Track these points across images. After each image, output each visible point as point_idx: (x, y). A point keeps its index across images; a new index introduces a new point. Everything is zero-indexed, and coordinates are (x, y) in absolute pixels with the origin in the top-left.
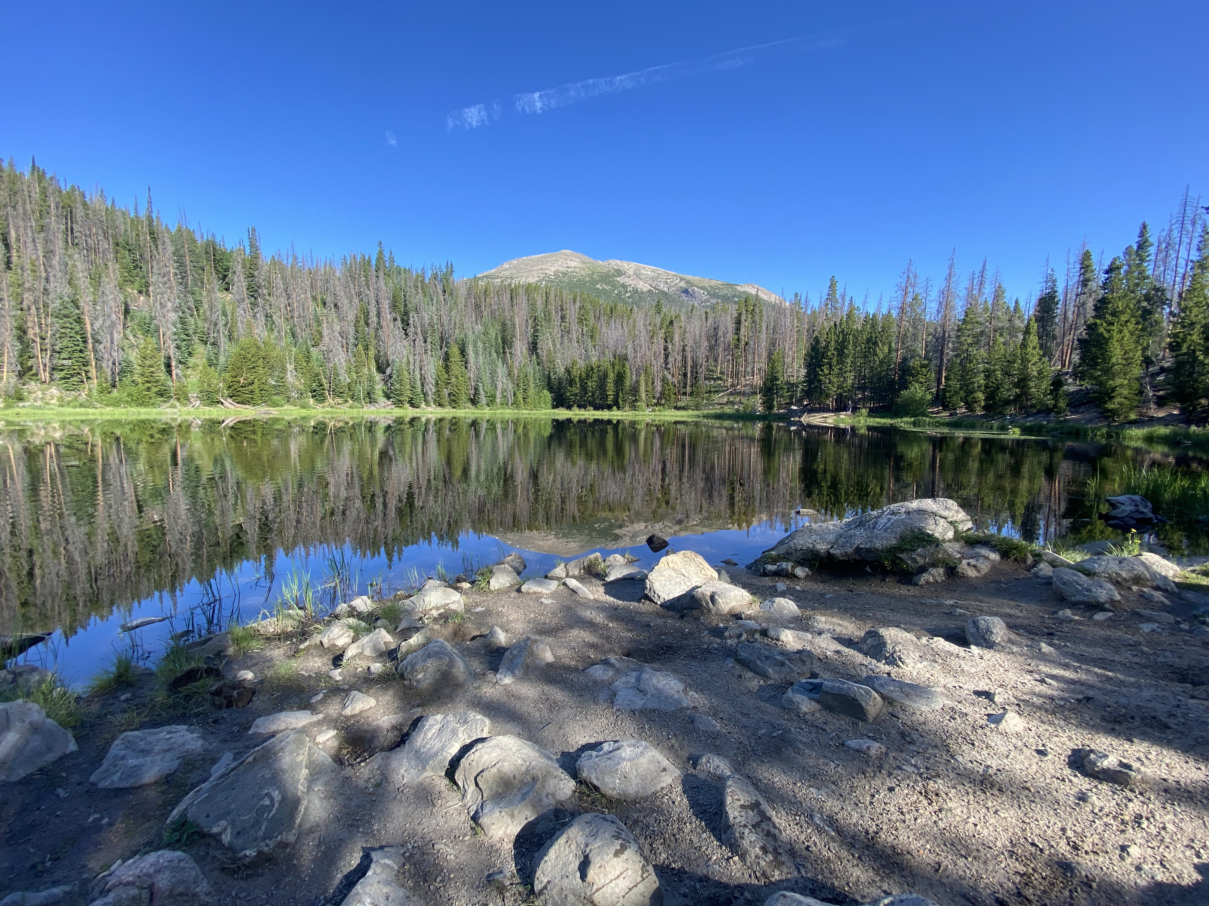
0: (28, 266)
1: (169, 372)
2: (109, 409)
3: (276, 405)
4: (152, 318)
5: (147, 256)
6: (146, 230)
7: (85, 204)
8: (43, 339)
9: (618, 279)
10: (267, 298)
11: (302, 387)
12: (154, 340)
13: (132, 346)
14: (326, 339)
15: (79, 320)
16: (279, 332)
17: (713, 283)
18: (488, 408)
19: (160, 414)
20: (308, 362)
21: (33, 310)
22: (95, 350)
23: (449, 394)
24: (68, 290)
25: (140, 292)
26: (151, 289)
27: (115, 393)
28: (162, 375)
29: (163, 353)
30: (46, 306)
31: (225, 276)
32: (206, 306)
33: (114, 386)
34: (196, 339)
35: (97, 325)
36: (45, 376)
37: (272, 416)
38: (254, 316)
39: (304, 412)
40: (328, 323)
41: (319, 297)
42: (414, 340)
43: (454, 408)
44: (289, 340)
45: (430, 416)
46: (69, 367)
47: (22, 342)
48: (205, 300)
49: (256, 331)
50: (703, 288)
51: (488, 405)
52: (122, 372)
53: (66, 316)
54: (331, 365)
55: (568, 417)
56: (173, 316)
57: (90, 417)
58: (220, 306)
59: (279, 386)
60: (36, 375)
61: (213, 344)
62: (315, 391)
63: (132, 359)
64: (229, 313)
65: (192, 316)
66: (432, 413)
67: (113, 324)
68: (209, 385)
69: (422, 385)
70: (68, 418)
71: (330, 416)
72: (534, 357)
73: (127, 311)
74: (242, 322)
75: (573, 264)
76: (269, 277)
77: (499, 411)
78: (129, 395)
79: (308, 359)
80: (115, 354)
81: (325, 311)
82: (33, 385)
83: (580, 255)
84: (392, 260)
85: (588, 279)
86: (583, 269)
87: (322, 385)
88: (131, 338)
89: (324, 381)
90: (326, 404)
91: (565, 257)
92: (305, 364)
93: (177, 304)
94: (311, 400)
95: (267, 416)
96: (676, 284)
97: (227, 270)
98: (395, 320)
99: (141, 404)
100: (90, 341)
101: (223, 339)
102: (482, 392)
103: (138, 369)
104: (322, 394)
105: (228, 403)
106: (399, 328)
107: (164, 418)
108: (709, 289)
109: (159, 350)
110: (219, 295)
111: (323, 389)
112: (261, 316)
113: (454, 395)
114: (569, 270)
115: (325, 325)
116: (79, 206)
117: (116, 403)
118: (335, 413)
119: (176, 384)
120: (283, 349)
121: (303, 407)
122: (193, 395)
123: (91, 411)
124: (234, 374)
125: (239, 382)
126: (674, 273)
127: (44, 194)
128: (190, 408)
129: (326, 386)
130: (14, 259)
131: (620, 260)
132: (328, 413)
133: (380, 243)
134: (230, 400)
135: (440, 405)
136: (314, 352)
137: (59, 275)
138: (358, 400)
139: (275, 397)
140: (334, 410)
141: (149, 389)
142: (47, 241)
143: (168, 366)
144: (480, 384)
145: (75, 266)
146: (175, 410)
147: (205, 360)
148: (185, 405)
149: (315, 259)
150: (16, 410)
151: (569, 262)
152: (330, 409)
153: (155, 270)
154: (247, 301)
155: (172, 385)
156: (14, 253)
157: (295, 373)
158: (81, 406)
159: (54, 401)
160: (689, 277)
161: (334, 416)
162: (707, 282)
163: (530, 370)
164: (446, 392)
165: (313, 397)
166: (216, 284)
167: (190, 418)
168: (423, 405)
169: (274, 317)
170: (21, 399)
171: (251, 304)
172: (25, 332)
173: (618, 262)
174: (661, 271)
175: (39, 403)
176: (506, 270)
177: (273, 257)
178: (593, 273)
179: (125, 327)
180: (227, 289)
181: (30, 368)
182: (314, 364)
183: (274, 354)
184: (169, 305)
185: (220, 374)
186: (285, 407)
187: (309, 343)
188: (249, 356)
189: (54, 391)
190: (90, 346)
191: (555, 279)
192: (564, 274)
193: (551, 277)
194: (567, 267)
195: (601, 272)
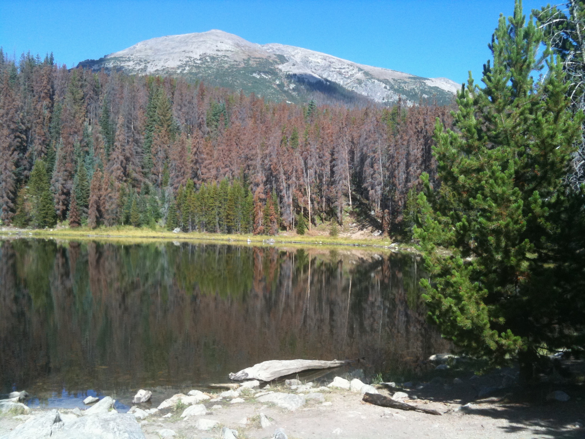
9: (280, 67)
50: (386, 82)
75: (224, 47)
83: (234, 36)
85: (242, 65)
86: (237, 53)
91: (216, 38)
96: (352, 75)
108: (392, 81)
114: (220, 54)
126: (349, 62)
151: (219, 44)
160: (367, 68)
162: (390, 74)
173: (281, 46)
174: (334, 59)
176: (141, 51)
178: (249, 59)
191: (201, 64)
192: (213, 58)
193: (196, 61)
194: (218, 50)
195: (259, 58)
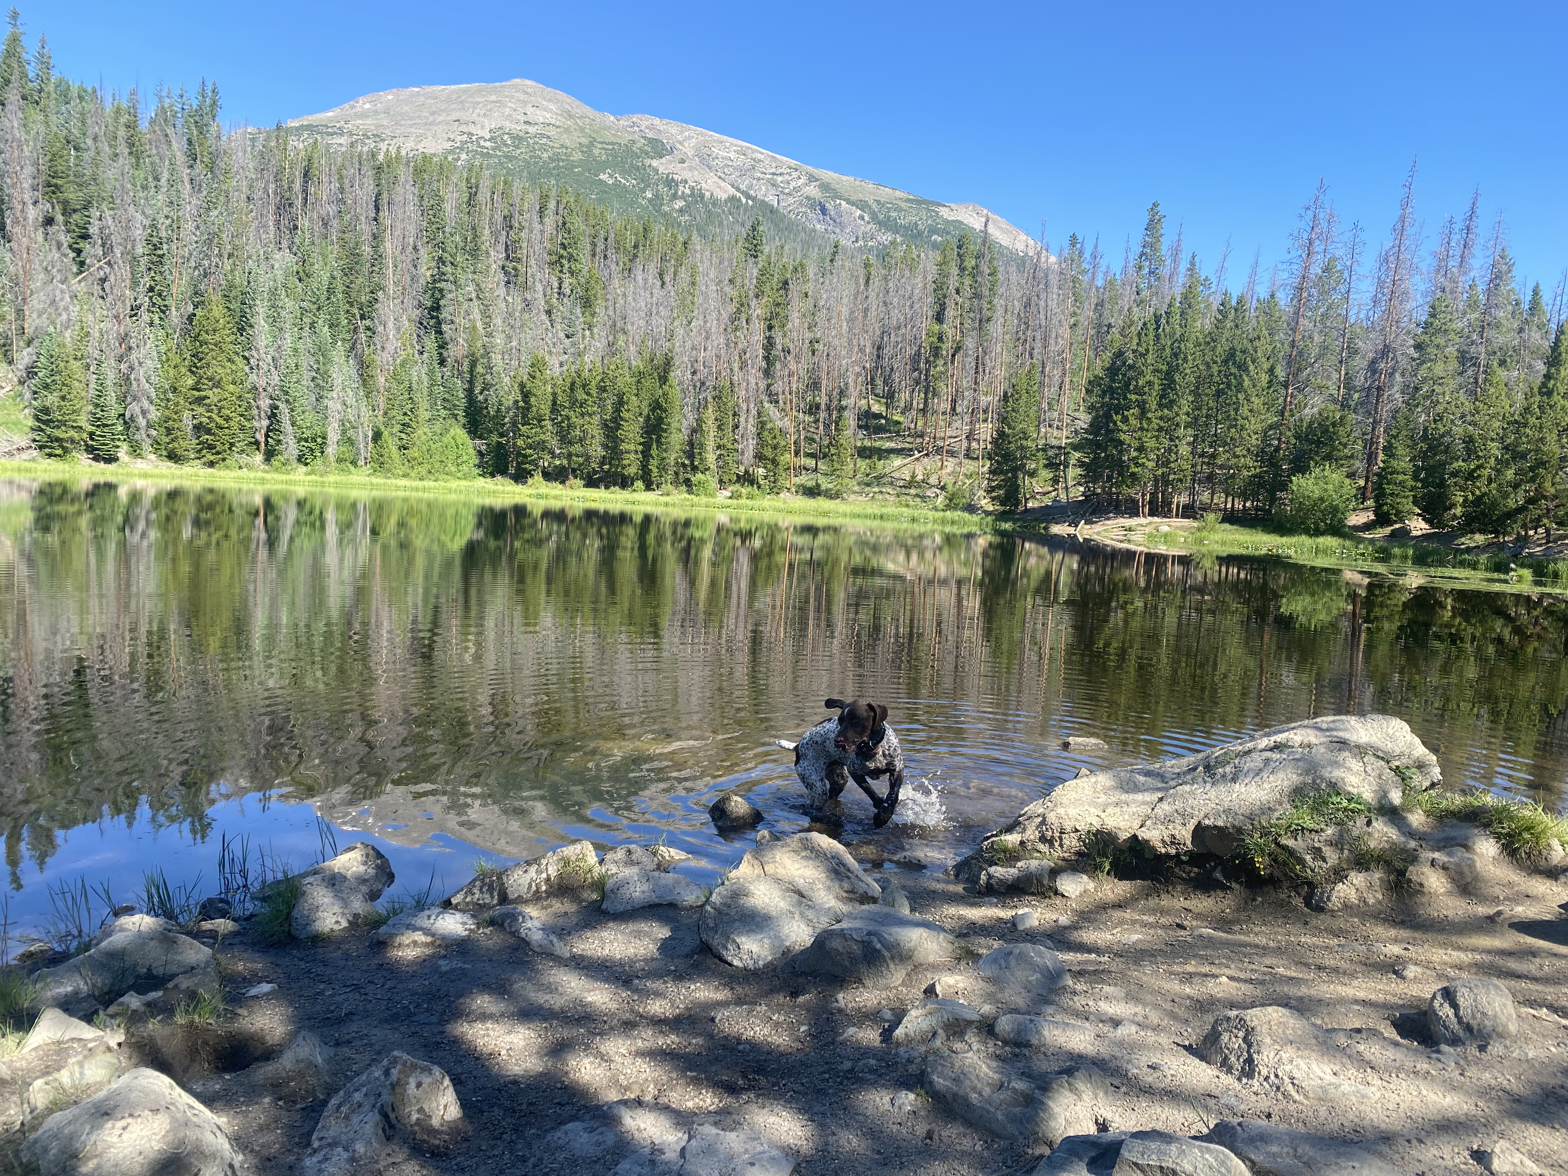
9: (655, 163)
17: (885, 194)
18: (303, 469)
23: (198, 428)
42: (103, 280)
43: (211, 464)
45: (140, 483)
50: (862, 205)
51: (300, 459)
55: (519, 500)
66: (145, 476)
69: (122, 400)
72: (430, 343)
75: (540, 116)
77: (331, 478)
83: (561, 95)
84: (45, 64)
85: (577, 156)
86: (567, 130)
91: (522, 97)
96: (797, 189)
98: (49, 221)
102: (287, 426)
106: (59, 246)
108: (875, 206)
113: (209, 432)
114: (532, 130)
126: (793, 162)
131: (661, 117)
133: (15, 16)
135: (173, 457)
144: (282, 406)
151: (530, 110)
160: (827, 175)
162: (869, 191)
163: (419, 374)
164: (187, 421)
168: (123, 453)
173: (657, 121)
174: (761, 153)
176: (364, 115)
178: (591, 144)
191: (493, 149)
192: (518, 139)
193: (482, 143)
194: (526, 123)
195: (613, 144)
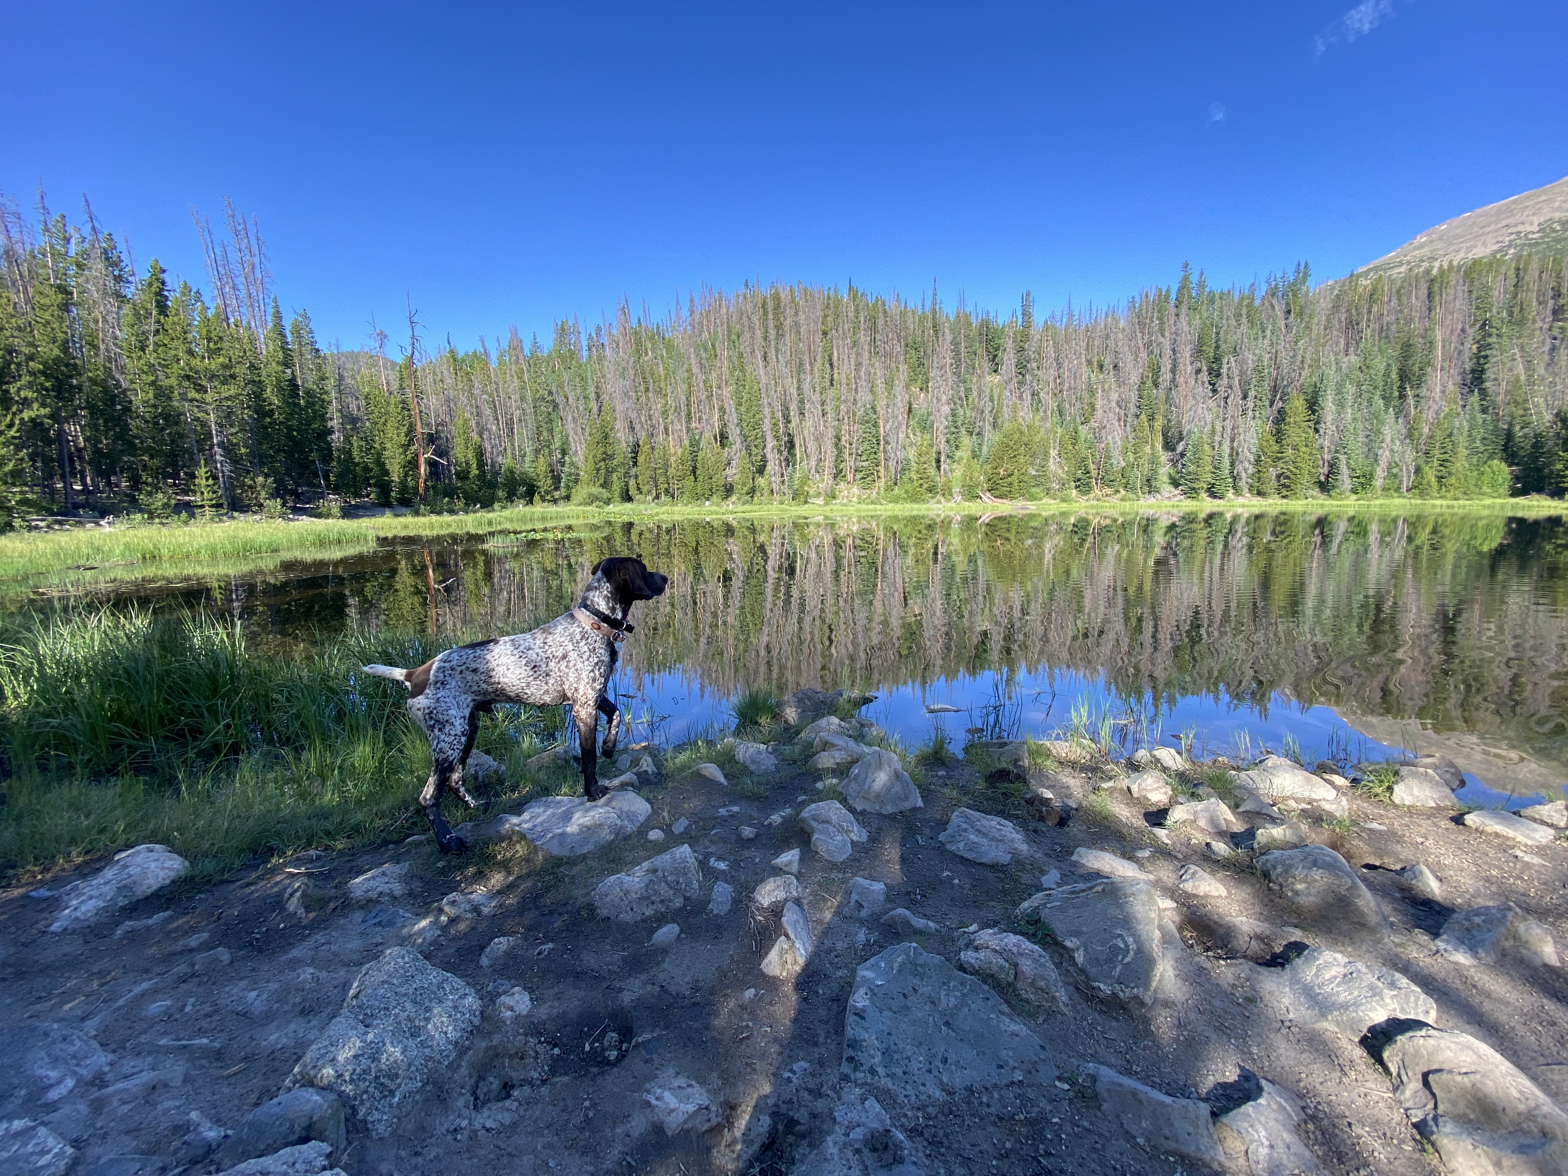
0: (844, 381)
1: (938, 468)
2: (890, 506)
3: (1033, 498)
4: (929, 414)
5: (929, 352)
6: (930, 324)
7: (885, 312)
8: (851, 444)
10: (1036, 372)
11: (1064, 476)
12: (928, 436)
13: (911, 444)
14: (1099, 413)
15: (876, 425)
16: (1045, 412)
18: (1354, 497)
19: (928, 510)
20: (1074, 444)
21: (846, 421)
22: (885, 452)
23: (1278, 477)
24: (870, 397)
25: (921, 389)
26: (930, 384)
27: (896, 491)
28: (932, 471)
29: (934, 450)
30: (854, 415)
31: (995, 356)
32: (975, 393)
33: (896, 484)
34: (963, 430)
35: (888, 427)
36: (850, 477)
37: (1028, 512)
38: (1021, 398)
39: (1064, 507)
40: (1103, 391)
41: (1095, 360)
42: (1226, 398)
43: (1284, 497)
44: (1055, 420)
45: (1240, 510)
46: (867, 469)
47: (837, 449)
48: (975, 388)
49: (1022, 414)
51: (1354, 491)
52: (903, 470)
53: (867, 422)
54: (1103, 445)
56: (946, 409)
57: (878, 513)
58: (988, 391)
59: (1039, 476)
60: (844, 476)
61: (978, 434)
62: (1079, 480)
63: (911, 457)
64: (996, 398)
65: (962, 406)
66: (1243, 506)
67: (900, 424)
68: (971, 479)
69: (1232, 464)
70: (863, 514)
71: (1094, 511)
73: (910, 411)
74: (1008, 406)
76: (1040, 347)
77: (1378, 502)
78: (907, 492)
79: (1075, 440)
80: (898, 453)
81: (1101, 377)
82: (842, 485)
84: (1201, 285)
87: (1088, 472)
88: (911, 436)
89: (1092, 467)
90: (1092, 496)
92: (1070, 448)
93: (950, 396)
94: (1074, 492)
95: (1024, 512)
97: (997, 349)
98: (1198, 371)
99: (915, 501)
100: (882, 443)
101: (988, 427)
102: (1344, 469)
103: (914, 467)
104: (1088, 484)
105: (986, 497)
106: (1203, 383)
107: (932, 514)
109: (932, 446)
110: (988, 378)
111: (1089, 478)
112: (1027, 396)
113: (1288, 477)
115: (1099, 395)
116: (881, 315)
117: (896, 500)
118: (1102, 507)
119: (943, 479)
120: (1047, 431)
121: (1063, 500)
122: (956, 490)
123: (878, 507)
124: (995, 465)
125: (999, 474)
127: (857, 311)
128: (952, 504)
129: (1094, 473)
130: (836, 376)
132: (1092, 507)
133: (1186, 265)
134: (988, 494)
135: (1260, 493)
136: (1083, 431)
137: (864, 384)
138: (1134, 489)
139: (1034, 490)
140: (1100, 503)
141: (921, 485)
142: (858, 354)
143: (938, 461)
144: (1342, 457)
145: (875, 374)
146: (940, 506)
147: (969, 453)
148: (948, 501)
149: (1094, 311)
150: (831, 506)
152: (1095, 502)
153: (935, 365)
154: (1015, 380)
155: (940, 480)
156: (836, 371)
157: (1058, 459)
158: (872, 503)
159: (855, 499)
161: (1100, 510)
164: (1273, 472)
165: (1076, 487)
166: (987, 366)
167: (952, 514)
168: (1230, 495)
169: (1041, 394)
170: (834, 498)
171: (1018, 383)
172: (839, 440)
175: (845, 501)
177: (1046, 322)
179: (907, 427)
180: (996, 371)
181: (841, 471)
182: (1082, 445)
183: (1037, 439)
184: (944, 398)
185: (981, 467)
186: (1044, 501)
187: (1078, 421)
188: (1011, 443)
189: (855, 490)
190: (882, 448)
